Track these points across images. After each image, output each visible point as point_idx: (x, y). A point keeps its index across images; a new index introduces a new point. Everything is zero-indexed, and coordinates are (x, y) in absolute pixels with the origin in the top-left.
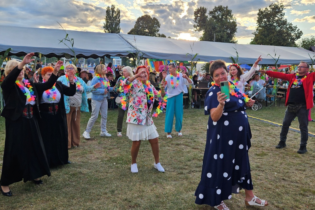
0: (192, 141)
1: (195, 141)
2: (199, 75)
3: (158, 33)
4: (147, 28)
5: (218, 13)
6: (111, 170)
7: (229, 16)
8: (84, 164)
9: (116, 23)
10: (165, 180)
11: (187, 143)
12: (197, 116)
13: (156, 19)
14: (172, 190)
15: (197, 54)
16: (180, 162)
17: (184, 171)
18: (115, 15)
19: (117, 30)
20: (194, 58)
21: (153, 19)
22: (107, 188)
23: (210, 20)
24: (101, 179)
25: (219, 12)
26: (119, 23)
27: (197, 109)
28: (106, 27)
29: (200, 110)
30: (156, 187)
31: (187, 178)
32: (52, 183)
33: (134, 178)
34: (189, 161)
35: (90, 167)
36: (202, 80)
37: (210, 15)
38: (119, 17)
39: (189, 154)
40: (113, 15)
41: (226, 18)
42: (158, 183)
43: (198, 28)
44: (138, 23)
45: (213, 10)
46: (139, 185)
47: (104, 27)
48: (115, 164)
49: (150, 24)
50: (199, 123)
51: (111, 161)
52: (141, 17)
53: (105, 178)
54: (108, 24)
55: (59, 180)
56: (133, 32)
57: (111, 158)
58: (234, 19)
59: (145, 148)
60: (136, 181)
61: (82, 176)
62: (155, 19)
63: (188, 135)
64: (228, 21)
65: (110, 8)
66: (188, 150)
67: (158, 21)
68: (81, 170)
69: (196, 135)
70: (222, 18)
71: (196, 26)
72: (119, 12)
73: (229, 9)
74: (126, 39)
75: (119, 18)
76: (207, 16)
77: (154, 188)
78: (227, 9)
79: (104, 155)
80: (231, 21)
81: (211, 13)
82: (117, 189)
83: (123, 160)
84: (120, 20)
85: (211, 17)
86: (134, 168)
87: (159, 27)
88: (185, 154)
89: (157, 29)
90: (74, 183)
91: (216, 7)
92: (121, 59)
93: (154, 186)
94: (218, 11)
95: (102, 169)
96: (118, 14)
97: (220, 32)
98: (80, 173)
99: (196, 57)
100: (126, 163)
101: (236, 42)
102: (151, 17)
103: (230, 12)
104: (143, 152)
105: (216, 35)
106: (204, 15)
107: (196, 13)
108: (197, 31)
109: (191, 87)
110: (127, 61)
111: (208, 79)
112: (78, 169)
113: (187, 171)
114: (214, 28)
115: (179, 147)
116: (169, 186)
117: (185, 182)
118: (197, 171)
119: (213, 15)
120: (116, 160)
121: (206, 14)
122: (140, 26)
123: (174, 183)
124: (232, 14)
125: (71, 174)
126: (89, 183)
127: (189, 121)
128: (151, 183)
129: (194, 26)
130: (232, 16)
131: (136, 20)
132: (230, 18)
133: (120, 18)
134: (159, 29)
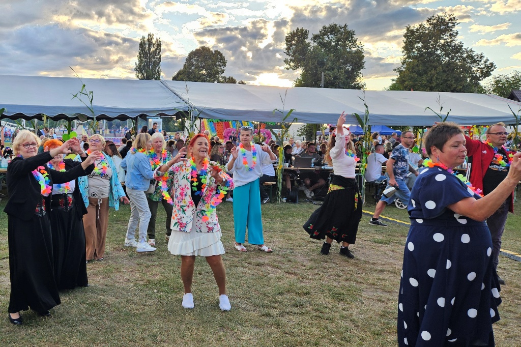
0: (284, 259)
1: (290, 261)
2: (295, 145)
3: (223, 75)
4: (203, 68)
5: (329, 37)
6: (150, 302)
7: (350, 41)
8: (108, 288)
9: (154, 62)
10: (240, 324)
11: (276, 264)
12: (292, 216)
13: (219, 53)
14: (252, 342)
15: (292, 110)
16: (265, 295)
17: (272, 312)
18: (152, 49)
19: (156, 74)
20: (286, 117)
21: (213, 52)
22: (144, 330)
23: (313, 49)
24: (135, 315)
25: (331, 36)
26: (159, 63)
27: (292, 205)
28: (139, 69)
29: (297, 205)
30: (225, 336)
31: (278, 324)
32: (62, 315)
33: (188, 318)
34: (281, 293)
35: (118, 294)
36: (299, 155)
37: (315, 42)
38: (159, 52)
39: (279, 283)
40: (149, 49)
41: (344, 46)
42: (228, 328)
43: (292, 64)
44: (189, 61)
45: (320, 32)
46: (196, 329)
47: (136, 70)
48: (155, 291)
49: (210, 62)
50: (296, 229)
51: (150, 286)
52: (194, 50)
53: (141, 314)
54: (143, 65)
55: (72, 311)
56: (181, 75)
57: (149, 281)
58: (360, 46)
59: (204, 268)
60: (190, 323)
61: (106, 307)
62: (217, 52)
63: (277, 249)
64: (348, 50)
65: (146, 39)
66: (278, 276)
67: (223, 55)
68: (105, 298)
69: (291, 249)
70: (337, 45)
71: (289, 61)
72: (159, 44)
73: (349, 29)
74: (171, 88)
75: (159, 54)
76: (309, 43)
77: (220, 336)
78: (345, 30)
79: (137, 275)
80: (354, 49)
81: (316, 37)
82: (160, 333)
83: (168, 285)
84: (162, 57)
85: (316, 44)
86: (188, 301)
87: (225, 66)
88: (272, 282)
89: (221, 69)
90: (94, 318)
91: (325, 28)
92: (161, 120)
93: (221, 333)
94: (328, 34)
95: (136, 299)
96: (157, 47)
97: (333, 69)
98: (104, 302)
99: (291, 114)
100: (173, 290)
101: (363, 86)
102: (211, 50)
103: (351, 35)
104: (200, 274)
105: (325, 75)
106: (303, 41)
107: (289, 40)
108: (291, 70)
109: (282, 166)
110: (171, 123)
111: (311, 153)
112: (100, 296)
113: (278, 312)
114: (322, 64)
115: (262, 269)
116: (246, 336)
117: (274, 330)
118: (295, 313)
119: (320, 42)
120: (158, 284)
121: (307, 41)
122: (193, 65)
123: (255, 330)
124: (355, 37)
125: (90, 303)
126: (116, 319)
127: (278, 225)
128: (216, 327)
129: (286, 61)
130: (355, 42)
131: (187, 55)
132: (352, 45)
133: (161, 54)
134: (224, 69)
